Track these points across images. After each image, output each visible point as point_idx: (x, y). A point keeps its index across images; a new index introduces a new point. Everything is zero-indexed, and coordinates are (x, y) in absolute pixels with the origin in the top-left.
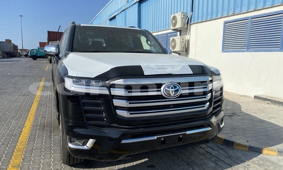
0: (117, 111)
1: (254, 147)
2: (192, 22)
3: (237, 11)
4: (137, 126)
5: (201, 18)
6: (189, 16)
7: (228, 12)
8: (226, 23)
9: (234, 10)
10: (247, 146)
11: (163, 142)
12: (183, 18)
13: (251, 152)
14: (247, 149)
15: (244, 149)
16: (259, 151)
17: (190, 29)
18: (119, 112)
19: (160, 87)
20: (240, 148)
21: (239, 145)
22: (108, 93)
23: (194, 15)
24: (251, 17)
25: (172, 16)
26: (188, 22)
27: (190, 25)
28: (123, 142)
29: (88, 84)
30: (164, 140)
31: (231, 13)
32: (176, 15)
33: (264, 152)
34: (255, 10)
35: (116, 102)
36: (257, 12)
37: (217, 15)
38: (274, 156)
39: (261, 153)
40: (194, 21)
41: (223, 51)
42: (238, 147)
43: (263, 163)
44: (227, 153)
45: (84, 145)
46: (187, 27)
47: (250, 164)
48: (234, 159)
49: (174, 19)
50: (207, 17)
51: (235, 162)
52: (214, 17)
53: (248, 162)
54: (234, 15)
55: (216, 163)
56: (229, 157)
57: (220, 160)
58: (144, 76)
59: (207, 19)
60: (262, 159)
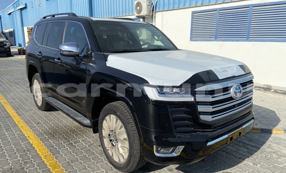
0: (200, 116)
1: (265, 129)
2: (157, 10)
3: (206, 2)
5: (167, 6)
6: (154, 3)
7: (196, 3)
8: (193, 13)
9: (203, 1)
10: (259, 129)
11: (231, 139)
12: (149, 5)
13: (263, 134)
14: (260, 132)
16: (269, 132)
17: (155, 17)
18: (203, 117)
20: (253, 131)
22: (193, 100)
24: (219, 9)
25: (135, 3)
26: (153, 9)
27: (155, 12)
28: (209, 144)
30: (232, 137)
31: (199, 4)
32: (141, 1)
33: (273, 132)
34: (223, 3)
35: (201, 108)
36: (225, 4)
37: (184, 6)
38: (282, 134)
39: (271, 133)
40: (159, 8)
41: (191, 40)
43: (279, 142)
44: (247, 137)
45: (172, 152)
46: (153, 15)
47: (270, 144)
48: (256, 142)
49: (138, 6)
50: (169, 6)
51: (259, 144)
52: (182, 6)
53: (268, 143)
54: (202, 5)
55: (247, 148)
56: (251, 140)
57: (247, 144)
58: (219, 80)
59: (174, 7)
60: (275, 138)
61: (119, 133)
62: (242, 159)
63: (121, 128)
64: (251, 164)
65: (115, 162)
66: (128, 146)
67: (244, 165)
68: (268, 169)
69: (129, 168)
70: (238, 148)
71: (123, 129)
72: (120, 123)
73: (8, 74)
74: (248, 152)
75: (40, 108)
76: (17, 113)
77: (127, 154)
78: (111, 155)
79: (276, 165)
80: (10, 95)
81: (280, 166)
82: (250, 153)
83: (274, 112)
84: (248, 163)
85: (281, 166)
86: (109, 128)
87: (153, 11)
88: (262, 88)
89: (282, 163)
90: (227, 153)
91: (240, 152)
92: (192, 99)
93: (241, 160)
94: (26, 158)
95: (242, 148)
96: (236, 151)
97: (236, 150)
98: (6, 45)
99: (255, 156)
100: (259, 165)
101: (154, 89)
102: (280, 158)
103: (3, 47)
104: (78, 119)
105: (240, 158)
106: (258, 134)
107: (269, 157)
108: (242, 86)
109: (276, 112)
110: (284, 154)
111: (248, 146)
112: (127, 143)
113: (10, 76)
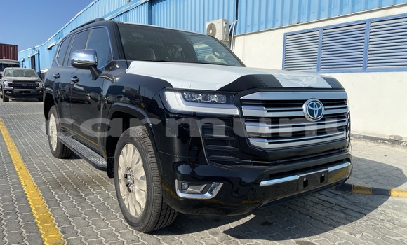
0: (250, 139)
1: (379, 189)
2: (237, 34)
3: (303, 20)
4: (278, 162)
5: (250, 27)
6: (233, 25)
7: (290, 20)
8: (286, 35)
9: (299, 18)
10: (369, 189)
11: (306, 184)
12: (225, 27)
13: (376, 196)
14: (371, 193)
15: (366, 192)
16: (385, 194)
17: (234, 43)
19: (302, 106)
20: (361, 192)
21: (359, 188)
22: (238, 114)
23: (240, 23)
24: (322, 28)
25: (207, 24)
26: (231, 33)
27: (234, 37)
28: (264, 183)
29: (206, 102)
31: (294, 22)
32: (215, 22)
33: (392, 194)
34: (328, 19)
36: (330, 21)
37: (274, 25)
39: (389, 196)
40: (240, 31)
42: (357, 191)
43: (399, 207)
44: (348, 200)
45: (203, 192)
46: (230, 40)
47: (384, 209)
48: (362, 206)
49: (211, 29)
50: (259, 26)
51: (366, 209)
52: (270, 27)
53: (381, 208)
54: (298, 24)
55: (345, 213)
56: (354, 204)
57: (347, 208)
58: (282, 88)
59: (259, 29)
60: (395, 202)
61: (135, 170)
62: (333, 226)
63: (138, 162)
64: (346, 233)
65: (131, 216)
66: (145, 188)
67: (335, 234)
68: (373, 241)
69: (146, 222)
70: (331, 212)
71: (141, 163)
72: (137, 155)
73: (31, 119)
74: (346, 219)
75: (54, 154)
76: (23, 159)
77: (145, 201)
78: (127, 206)
79: (388, 236)
80: (23, 140)
81: (395, 238)
82: (349, 219)
83: (400, 170)
84: (342, 231)
85: (397, 238)
86: (125, 165)
87: (231, 35)
88: (387, 140)
89: (397, 235)
90: (311, 217)
91: (333, 217)
92: (237, 112)
93: (331, 227)
94: (11, 208)
95: (338, 213)
96: (326, 216)
97: (327, 214)
98: (38, 85)
99: (356, 224)
100: (358, 236)
101: (178, 95)
102: (396, 228)
103: (34, 88)
104: (92, 159)
105: (330, 225)
106: (367, 196)
107: (378, 226)
108: (325, 105)
109: (404, 171)
110: (404, 223)
111: (347, 211)
112: (145, 182)
113: (33, 120)
